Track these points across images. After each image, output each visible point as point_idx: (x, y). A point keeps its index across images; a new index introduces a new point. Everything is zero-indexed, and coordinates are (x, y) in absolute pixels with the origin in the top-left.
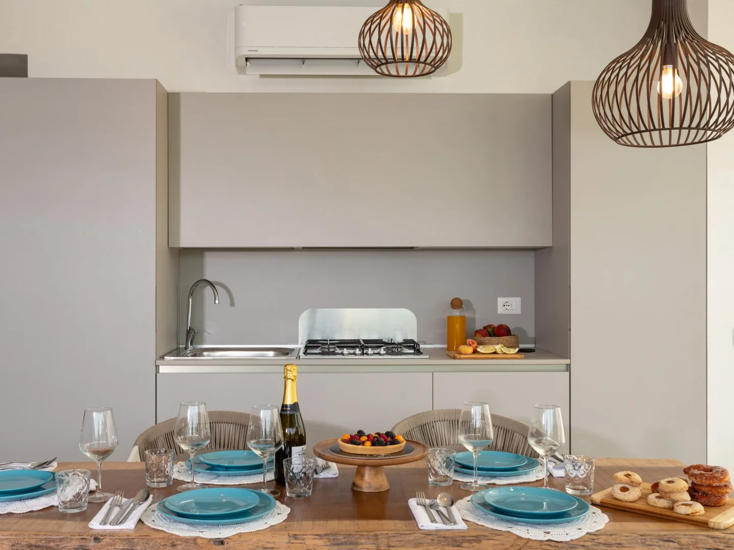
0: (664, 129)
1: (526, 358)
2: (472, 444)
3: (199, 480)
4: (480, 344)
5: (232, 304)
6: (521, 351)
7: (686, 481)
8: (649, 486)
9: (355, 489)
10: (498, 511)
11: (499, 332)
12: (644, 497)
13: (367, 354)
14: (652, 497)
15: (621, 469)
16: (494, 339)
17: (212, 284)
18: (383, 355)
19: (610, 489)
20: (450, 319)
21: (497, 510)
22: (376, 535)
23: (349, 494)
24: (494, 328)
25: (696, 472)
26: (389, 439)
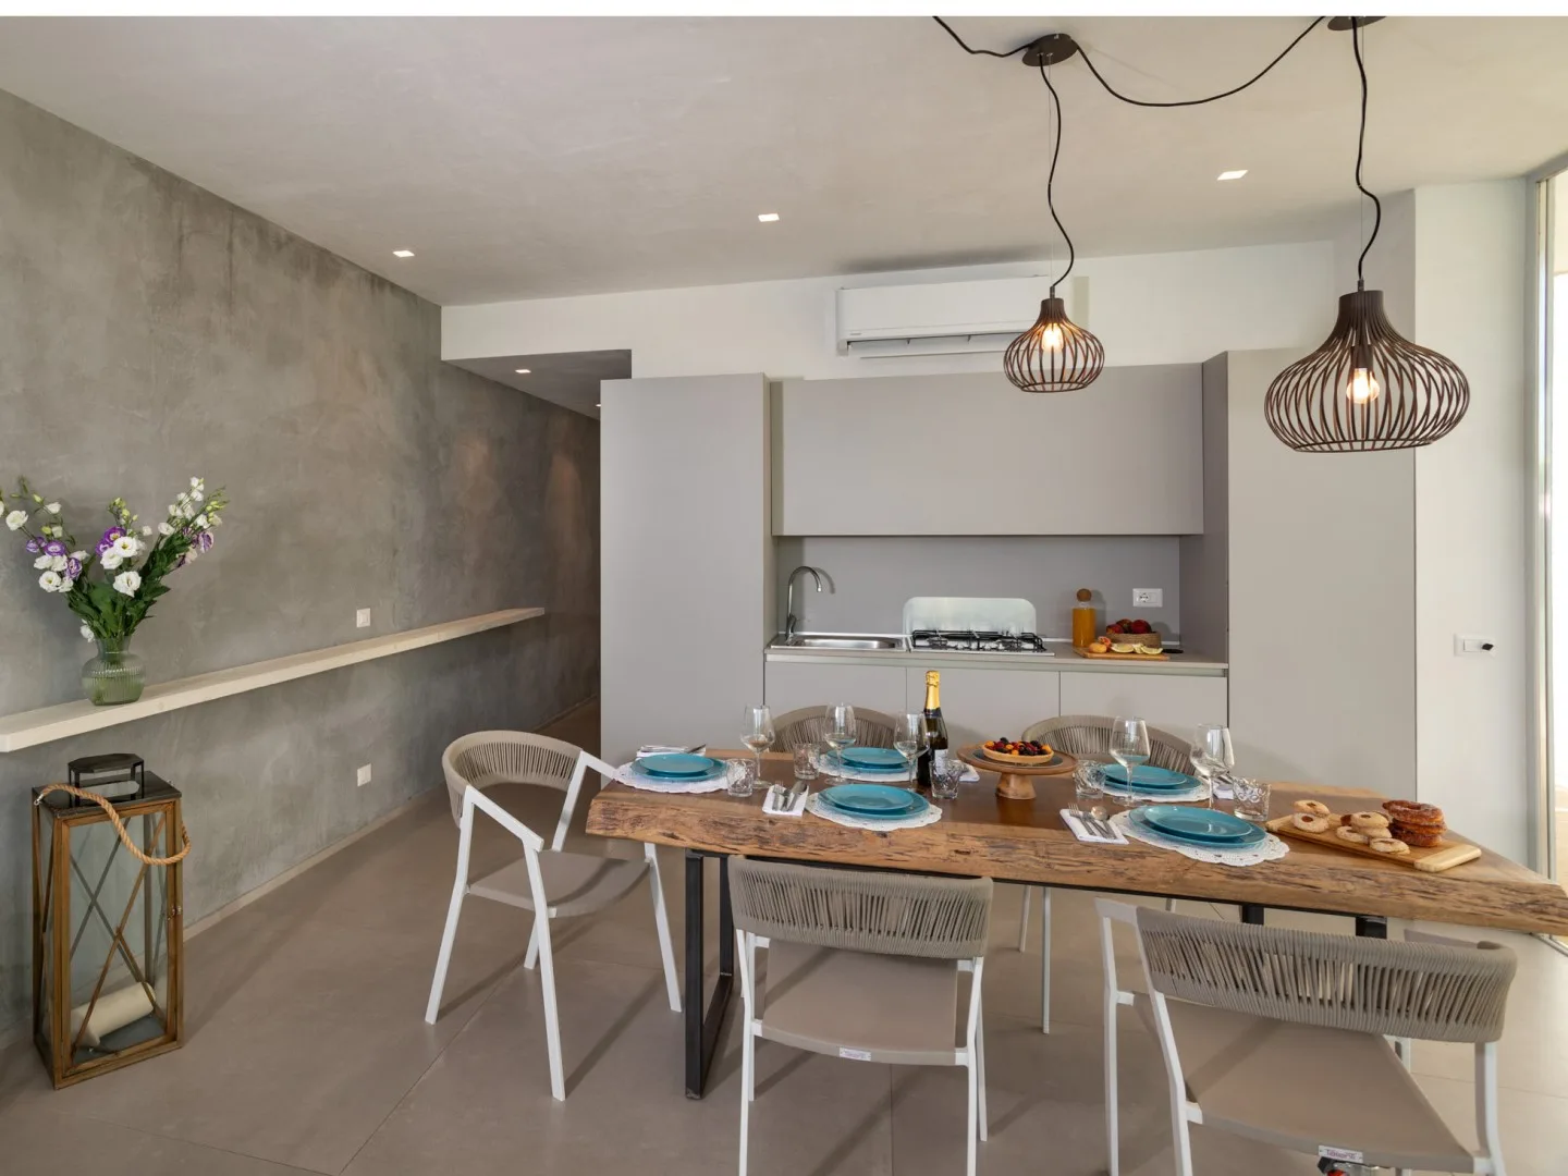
0: (1356, 440)
1: (1172, 660)
2: (1126, 759)
3: (845, 776)
4: (1114, 641)
5: (833, 591)
6: (1167, 651)
7: (1385, 816)
8: (1338, 818)
9: (1001, 795)
10: (1160, 829)
11: (1137, 628)
12: (1332, 829)
13: (983, 649)
14: (1343, 831)
15: (1304, 796)
16: (1131, 636)
17: (813, 571)
18: (1001, 650)
19: (1289, 817)
20: (1076, 613)
21: (1157, 828)
22: (1034, 842)
23: (994, 799)
24: (1130, 623)
25: (1399, 808)
26: (1036, 749)
